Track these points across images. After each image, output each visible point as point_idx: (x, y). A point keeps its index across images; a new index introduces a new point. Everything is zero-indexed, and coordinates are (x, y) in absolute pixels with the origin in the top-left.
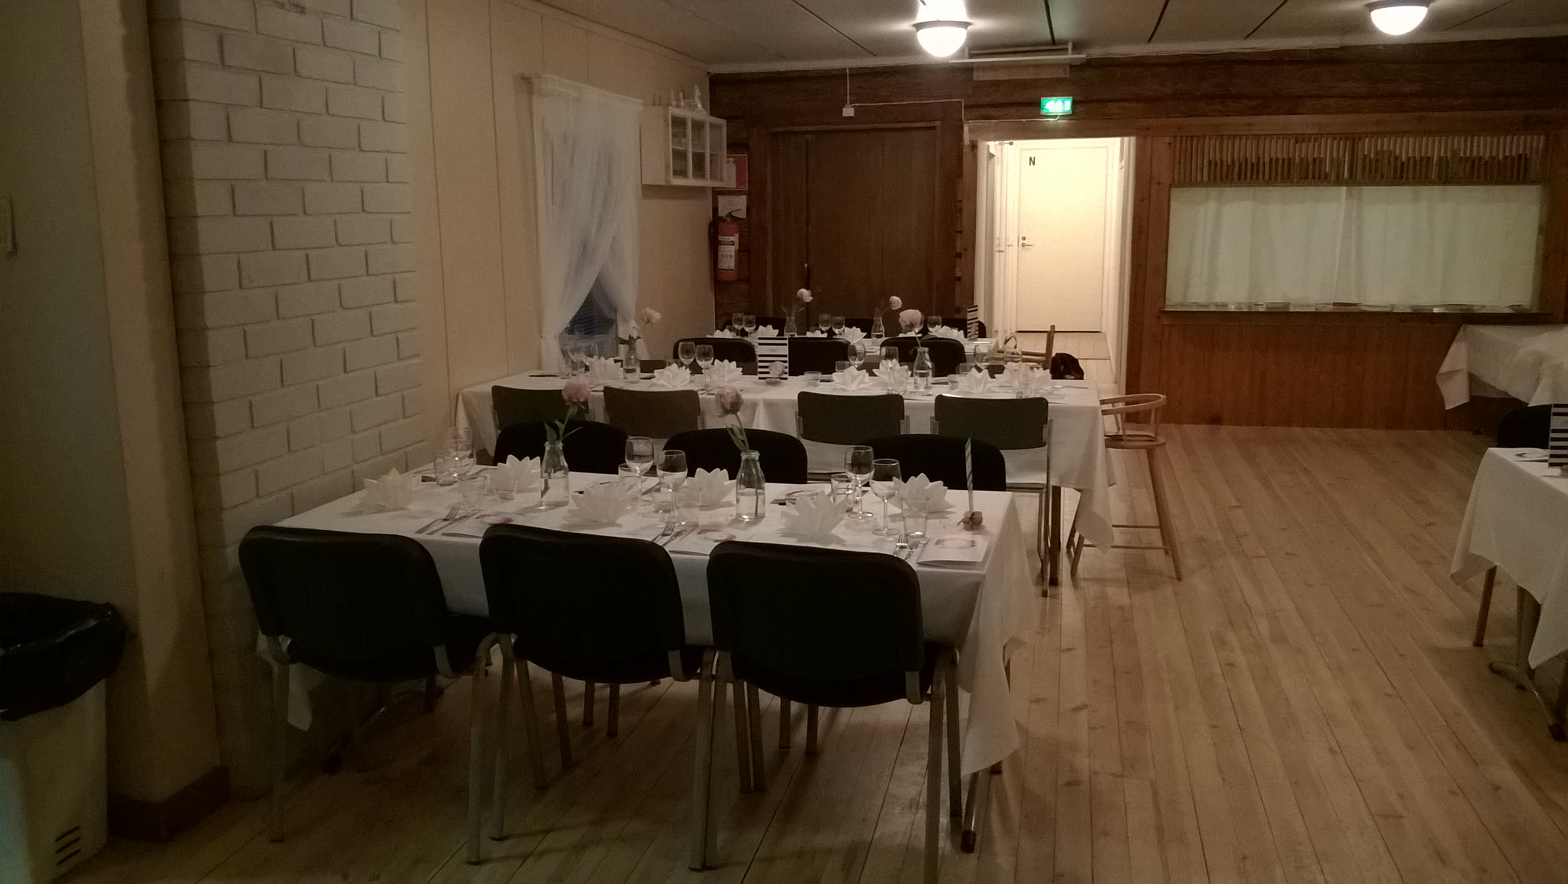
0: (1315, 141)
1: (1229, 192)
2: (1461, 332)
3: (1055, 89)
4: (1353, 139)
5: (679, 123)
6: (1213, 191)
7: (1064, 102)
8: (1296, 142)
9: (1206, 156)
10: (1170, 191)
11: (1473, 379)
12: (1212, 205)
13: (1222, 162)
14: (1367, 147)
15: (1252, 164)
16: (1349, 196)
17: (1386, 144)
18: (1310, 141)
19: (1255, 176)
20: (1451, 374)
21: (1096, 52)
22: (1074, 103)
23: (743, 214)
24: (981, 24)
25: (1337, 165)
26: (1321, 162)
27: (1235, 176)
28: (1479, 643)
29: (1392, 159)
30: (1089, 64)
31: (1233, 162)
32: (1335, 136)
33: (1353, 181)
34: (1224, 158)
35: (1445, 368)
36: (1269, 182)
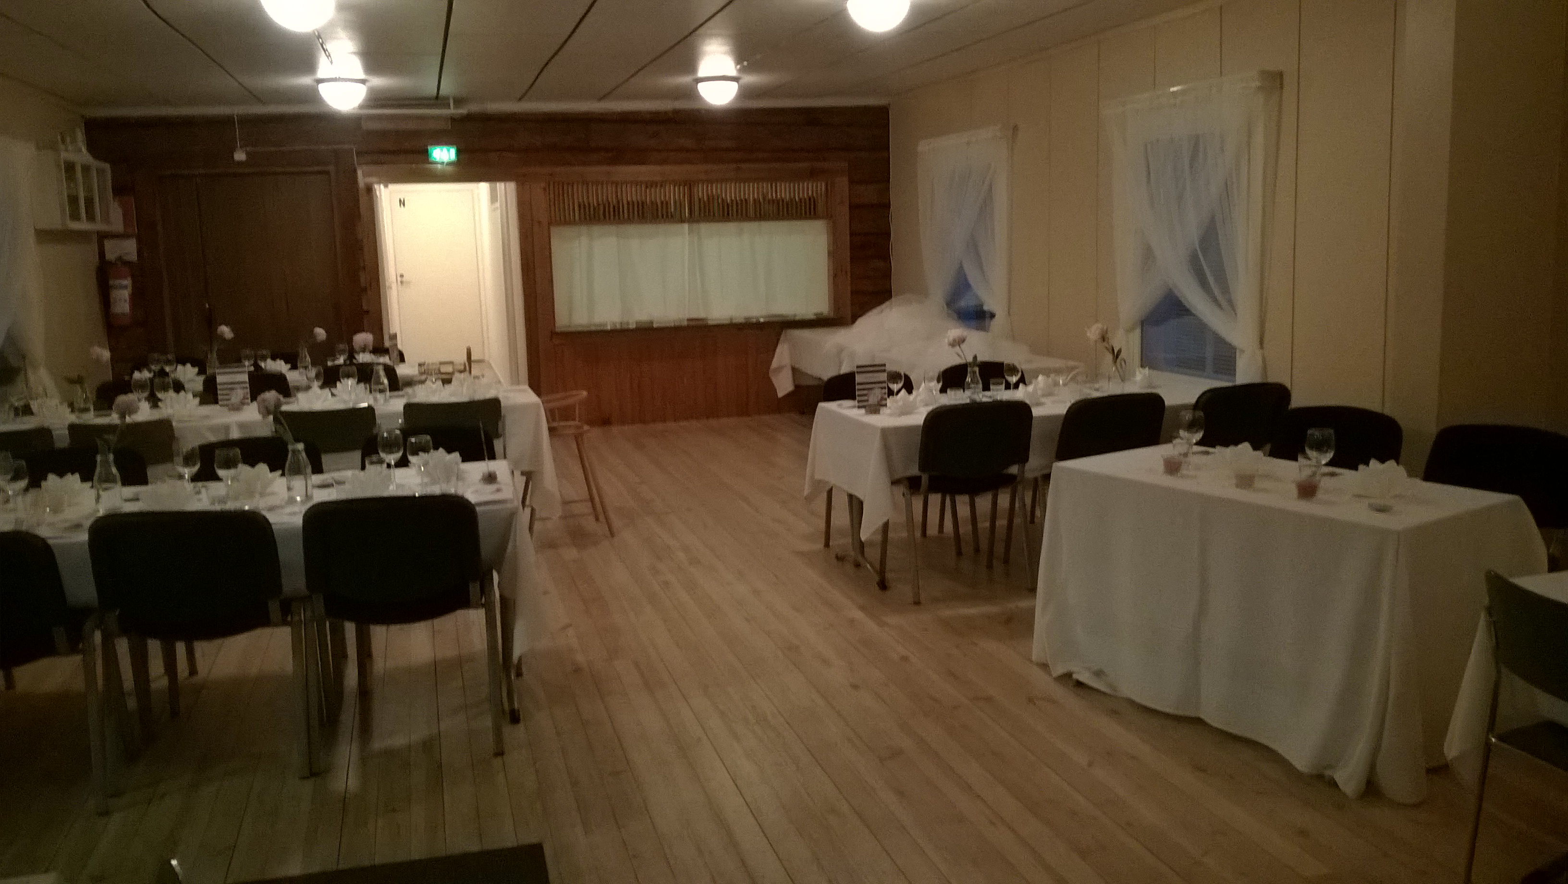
0: (661, 186)
1: (596, 229)
2: (782, 338)
3: (441, 139)
4: (689, 184)
5: (70, 168)
6: (584, 229)
7: (449, 151)
8: (647, 187)
9: (576, 201)
10: (549, 228)
11: (794, 370)
12: (584, 240)
13: (589, 204)
14: (701, 192)
15: (614, 207)
16: (691, 231)
17: (715, 189)
18: (656, 186)
19: (617, 217)
20: (780, 369)
21: (473, 108)
22: (459, 152)
23: (133, 257)
24: (377, 81)
25: (679, 205)
26: (667, 203)
27: (602, 217)
28: (827, 545)
29: (720, 201)
30: (469, 118)
31: (599, 205)
32: (675, 183)
33: (692, 219)
34: (591, 201)
35: (775, 364)
36: (629, 220)
